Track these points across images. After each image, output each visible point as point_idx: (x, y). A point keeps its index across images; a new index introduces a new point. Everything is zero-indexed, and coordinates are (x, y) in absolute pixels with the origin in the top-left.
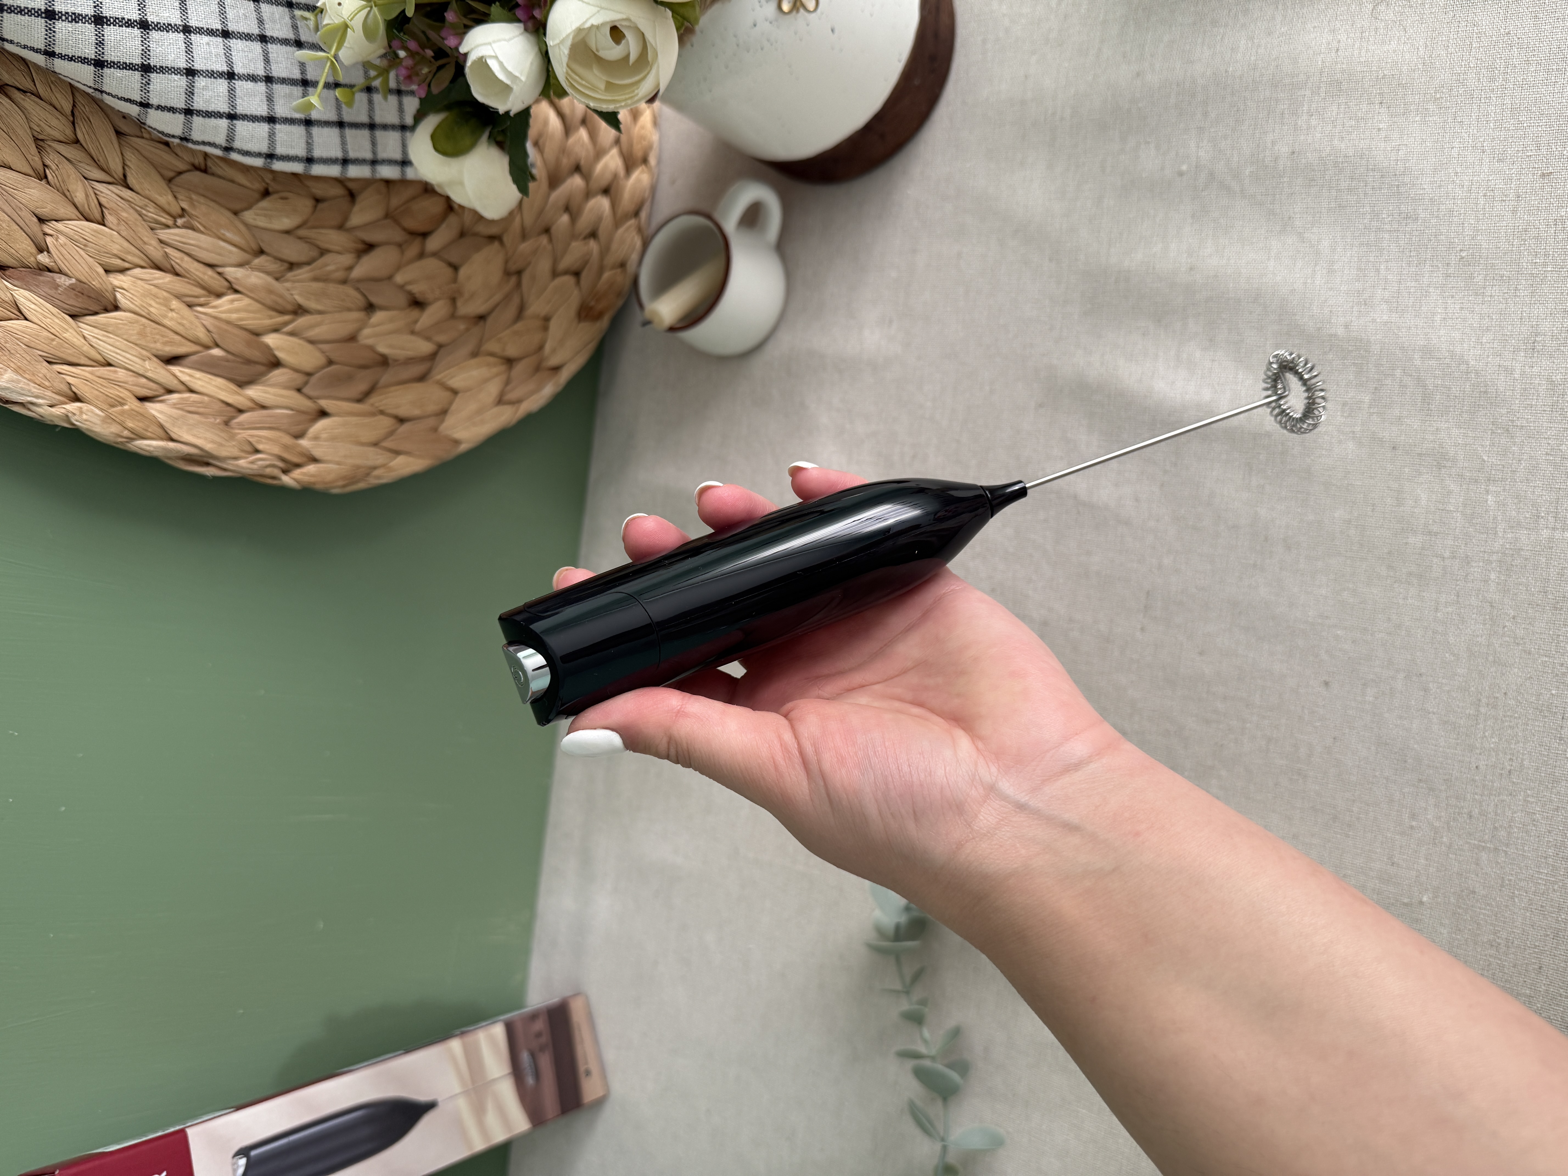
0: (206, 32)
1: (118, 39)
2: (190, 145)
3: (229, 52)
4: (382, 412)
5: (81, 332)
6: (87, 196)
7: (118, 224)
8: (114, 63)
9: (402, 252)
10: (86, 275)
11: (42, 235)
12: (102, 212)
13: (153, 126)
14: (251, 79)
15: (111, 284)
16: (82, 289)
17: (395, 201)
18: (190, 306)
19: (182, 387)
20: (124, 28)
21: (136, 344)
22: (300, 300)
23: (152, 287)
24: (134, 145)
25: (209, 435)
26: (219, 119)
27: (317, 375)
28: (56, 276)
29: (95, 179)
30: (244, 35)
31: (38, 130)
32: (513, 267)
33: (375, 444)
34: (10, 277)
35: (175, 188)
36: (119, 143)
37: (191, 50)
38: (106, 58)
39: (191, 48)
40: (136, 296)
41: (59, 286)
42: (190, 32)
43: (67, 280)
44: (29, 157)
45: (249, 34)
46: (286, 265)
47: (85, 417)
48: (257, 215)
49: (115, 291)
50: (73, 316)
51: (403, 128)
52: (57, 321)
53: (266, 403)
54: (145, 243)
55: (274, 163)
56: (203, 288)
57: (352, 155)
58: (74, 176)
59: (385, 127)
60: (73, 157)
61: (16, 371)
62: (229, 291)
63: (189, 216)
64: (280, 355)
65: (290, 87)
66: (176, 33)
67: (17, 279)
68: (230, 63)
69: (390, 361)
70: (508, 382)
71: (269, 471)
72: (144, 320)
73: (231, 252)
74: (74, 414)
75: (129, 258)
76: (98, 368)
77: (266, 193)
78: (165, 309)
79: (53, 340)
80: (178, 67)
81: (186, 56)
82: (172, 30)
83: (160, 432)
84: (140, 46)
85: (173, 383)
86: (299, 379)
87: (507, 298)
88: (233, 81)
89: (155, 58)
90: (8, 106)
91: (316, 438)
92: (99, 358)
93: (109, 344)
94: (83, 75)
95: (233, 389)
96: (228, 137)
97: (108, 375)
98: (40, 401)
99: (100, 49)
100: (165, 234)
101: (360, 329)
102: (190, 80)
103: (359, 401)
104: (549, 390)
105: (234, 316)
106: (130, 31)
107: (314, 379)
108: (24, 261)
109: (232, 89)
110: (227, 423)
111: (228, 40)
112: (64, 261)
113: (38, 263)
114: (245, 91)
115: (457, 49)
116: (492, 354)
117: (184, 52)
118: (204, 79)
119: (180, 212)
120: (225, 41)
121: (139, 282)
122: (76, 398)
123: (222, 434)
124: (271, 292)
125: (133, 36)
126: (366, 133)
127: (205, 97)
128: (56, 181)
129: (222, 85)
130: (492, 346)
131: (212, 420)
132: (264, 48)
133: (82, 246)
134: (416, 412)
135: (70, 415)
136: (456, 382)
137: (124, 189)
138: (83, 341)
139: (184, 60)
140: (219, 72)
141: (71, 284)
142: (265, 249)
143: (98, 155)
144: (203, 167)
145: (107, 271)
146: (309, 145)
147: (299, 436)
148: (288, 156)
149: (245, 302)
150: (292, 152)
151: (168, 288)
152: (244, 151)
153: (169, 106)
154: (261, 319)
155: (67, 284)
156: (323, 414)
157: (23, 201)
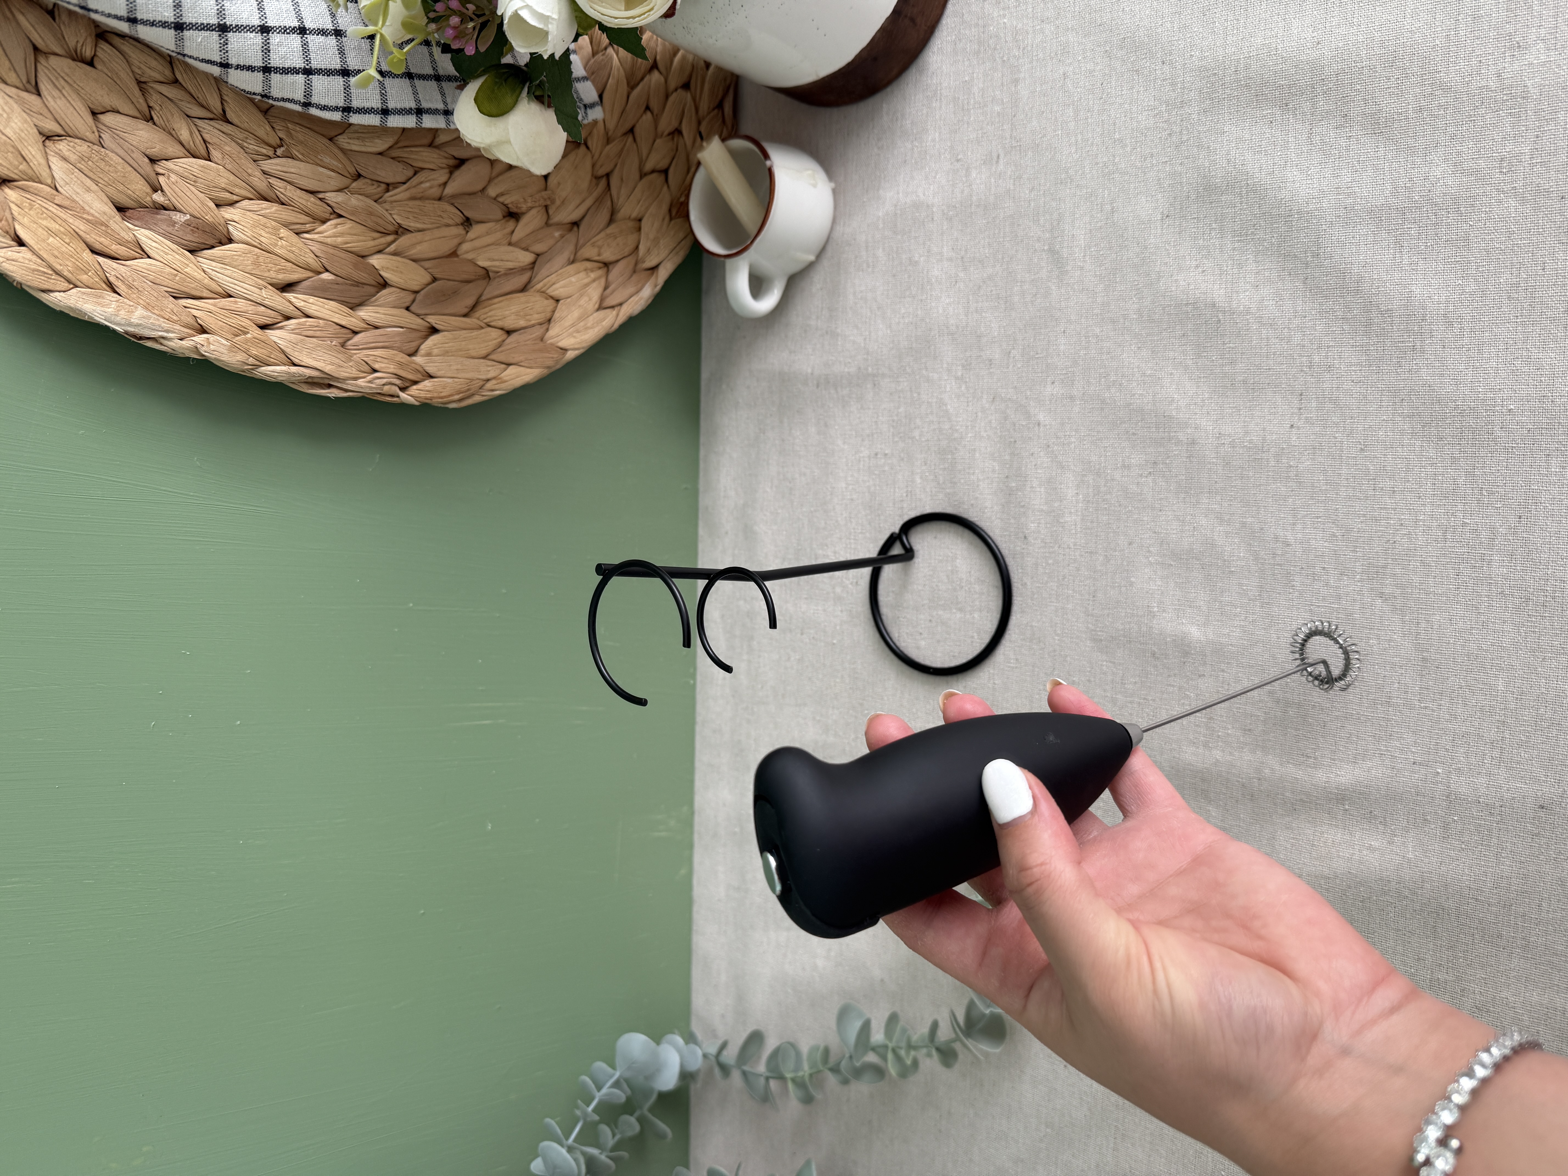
4: (489, 325)
5: (201, 266)
6: (191, 133)
7: (223, 158)
9: (492, 164)
10: (199, 210)
11: (155, 175)
12: (207, 147)
15: (223, 217)
16: (197, 225)
18: (297, 234)
19: (298, 313)
21: (251, 274)
22: (399, 220)
23: (262, 218)
25: (327, 358)
27: (422, 293)
28: (172, 213)
29: (197, 117)
31: (140, 73)
32: (601, 171)
33: (486, 357)
34: (129, 218)
35: (272, 119)
40: (246, 227)
41: (175, 223)
43: (182, 217)
44: (135, 100)
46: (383, 186)
47: (212, 347)
48: (351, 139)
49: (227, 224)
50: (191, 252)
52: (177, 256)
53: (378, 322)
54: (249, 175)
56: (308, 214)
57: (423, 105)
58: (177, 115)
60: (174, 96)
61: (145, 308)
62: (332, 217)
63: (287, 145)
64: (386, 275)
67: (137, 219)
69: (492, 274)
70: (606, 288)
71: (386, 388)
72: (256, 250)
73: (329, 178)
74: (202, 346)
75: (237, 190)
76: (219, 300)
78: (274, 237)
79: (176, 275)
83: (281, 357)
85: (289, 310)
86: (408, 298)
87: (598, 202)
90: (109, 51)
91: (429, 354)
92: (220, 290)
93: (227, 276)
94: (165, 39)
95: (346, 312)
97: (229, 306)
98: (171, 335)
100: (268, 165)
101: (460, 244)
103: (465, 315)
104: (647, 292)
105: (339, 240)
107: (420, 297)
108: (141, 200)
109: (305, 44)
110: (343, 345)
112: (178, 199)
113: (154, 202)
114: (317, 45)
116: (589, 260)
119: (278, 142)
121: (248, 213)
122: (203, 331)
123: (340, 356)
124: (371, 214)
127: (280, 54)
128: (162, 122)
129: (295, 40)
130: (588, 251)
131: (329, 343)
133: (192, 182)
134: (522, 323)
135: (198, 346)
136: (556, 290)
137: (225, 124)
138: (203, 274)
141: (186, 220)
142: (361, 172)
143: (197, 92)
145: (218, 206)
146: (383, 96)
147: (413, 353)
148: (364, 109)
149: (349, 224)
150: (368, 105)
151: (275, 218)
154: (365, 241)
155: (183, 220)
156: (434, 330)
157: (134, 143)
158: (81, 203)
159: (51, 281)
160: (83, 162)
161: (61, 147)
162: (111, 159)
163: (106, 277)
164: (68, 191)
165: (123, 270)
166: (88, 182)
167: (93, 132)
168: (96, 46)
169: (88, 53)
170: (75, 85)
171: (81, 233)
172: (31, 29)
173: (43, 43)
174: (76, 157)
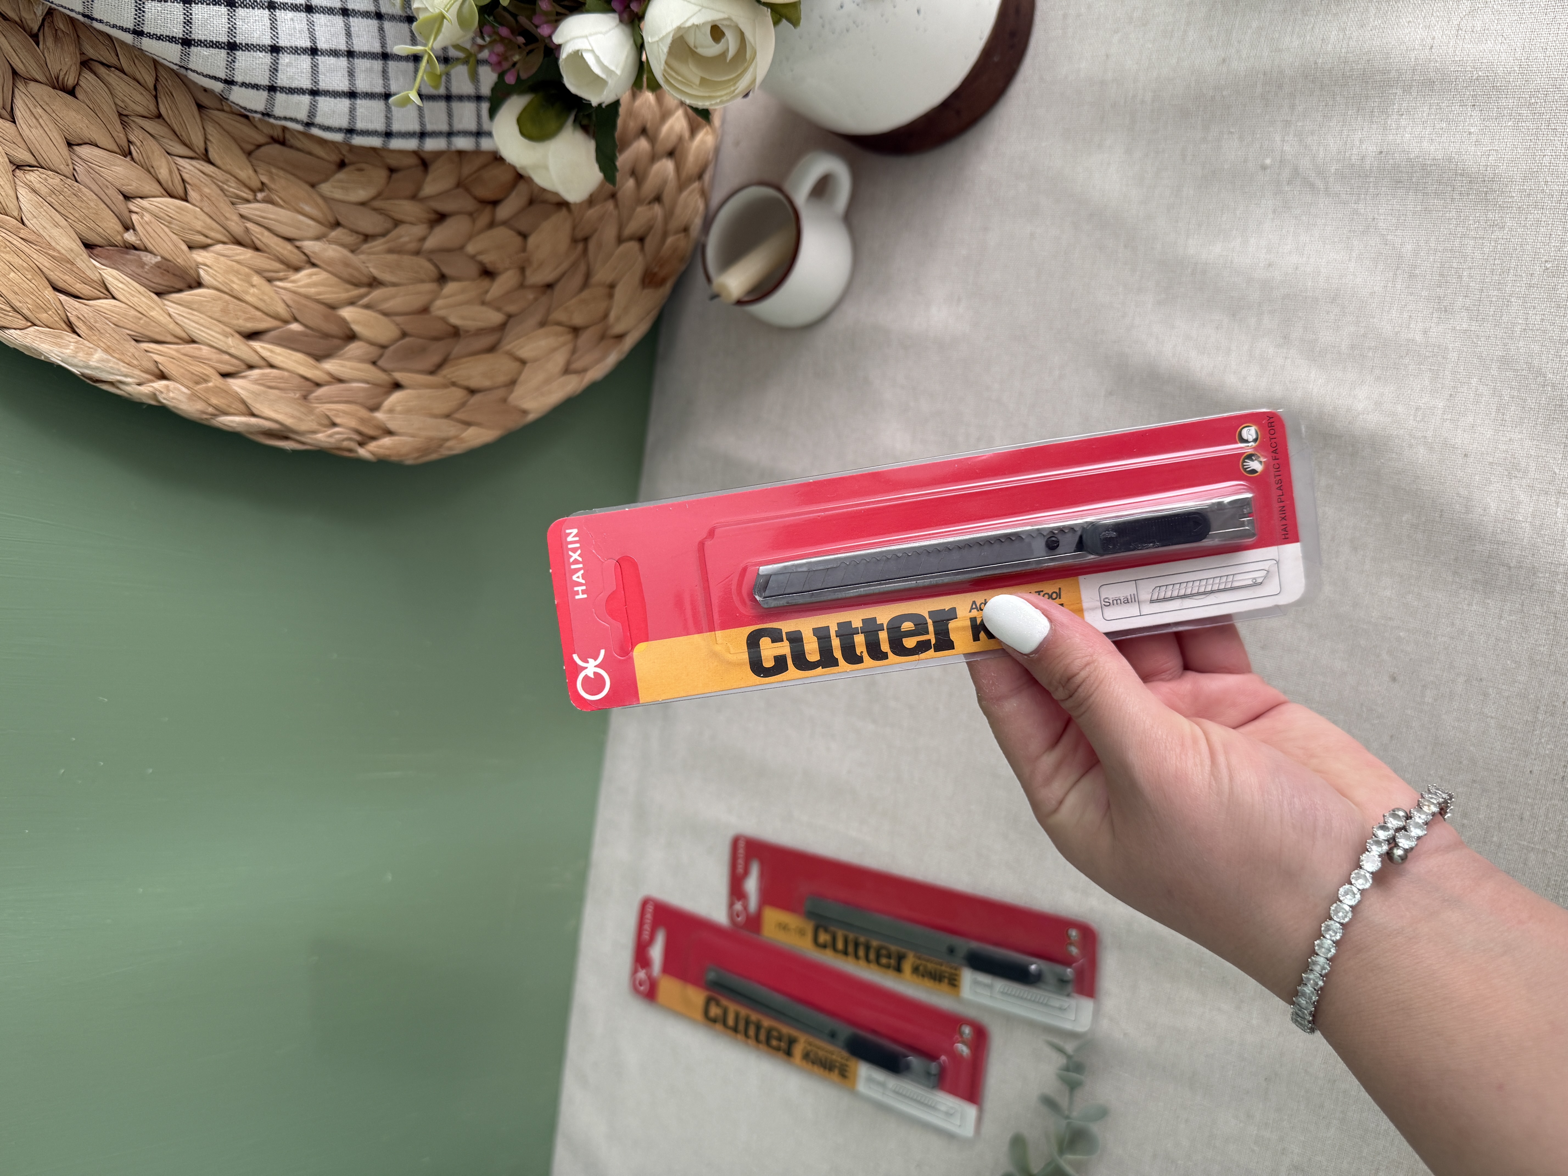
0: (291, 7)
1: (206, 17)
2: (272, 120)
3: (313, 27)
4: (454, 384)
5: (167, 310)
6: (171, 172)
7: (202, 200)
8: (201, 41)
9: (474, 221)
10: (170, 252)
11: (128, 213)
12: (185, 188)
13: (236, 102)
14: (334, 54)
15: (195, 261)
16: (167, 267)
17: (467, 170)
18: (270, 280)
19: (262, 363)
20: (212, 6)
21: (220, 321)
22: (375, 272)
23: (234, 263)
24: (214, 118)
25: (288, 410)
26: (301, 96)
27: (392, 348)
28: (142, 254)
29: (178, 154)
30: (326, 9)
31: (123, 106)
32: (580, 234)
33: (448, 416)
34: (97, 256)
35: (255, 162)
36: (201, 117)
37: (276, 26)
38: (193, 36)
39: (276, 24)
40: (219, 273)
41: (145, 264)
42: (274, 8)
43: (153, 259)
44: (115, 134)
45: (331, 8)
46: (361, 237)
47: (171, 395)
48: (334, 187)
49: (198, 268)
50: (158, 294)
51: (479, 98)
52: (143, 299)
53: (343, 376)
54: (227, 219)
55: (354, 139)
56: (282, 262)
57: (429, 127)
58: (158, 152)
59: (461, 98)
60: (157, 133)
61: (106, 351)
62: (307, 266)
63: (268, 190)
64: (356, 328)
65: (370, 61)
66: (262, 10)
67: (106, 258)
68: (313, 39)
69: (461, 332)
70: (574, 351)
71: (346, 444)
72: (227, 297)
73: (309, 226)
74: (161, 392)
75: (212, 234)
76: (182, 346)
77: (342, 165)
78: (246, 285)
79: (140, 319)
80: (263, 44)
81: (271, 33)
82: (257, 6)
83: (242, 407)
84: (226, 24)
85: (254, 359)
86: (374, 351)
87: (574, 265)
88: (316, 57)
89: (241, 35)
90: (93, 82)
91: (391, 411)
92: (184, 335)
93: (193, 321)
94: (170, 53)
95: (311, 364)
96: (309, 113)
97: (192, 352)
98: (129, 380)
99: (188, 28)
100: (245, 209)
101: (433, 301)
102: (275, 57)
103: (432, 373)
104: (613, 358)
105: (312, 291)
106: (217, 9)
107: (389, 352)
108: (111, 239)
109: (315, 65)
110: (305, 397)
111: (312, 14)
112: (150, 239)
113: (125, 241)
114: (328, 66)
115: (550, 37)
116: (559, 324)
117: (269, 29)
118: (288, 55)
119: (259, 185)
120: (309, 16)
121: (222, 258)
122: (163, 376)
123: (303, 409)
124: (346, 264)
125: (220, 14)
126: (442, 105)
127: (288, 74)
128: (141, 158)
129: (305, 61)
130: (559, 315)
131: (292, 395)
132: (346, 22)
133: (166, 224)
134: (487, 383)
135: (158, 393)
136: (525, 352)
137: (206, 164)
138: (169, 319)
139: (269, 37)
140: (302, 48)
141: (157, 263)
142: (342, 221)
143: (181, 129)
144: (281, 139)
145: (190, 248)
146: (388, 119)
147: (375, 408)
148: (368, 131)
149: (323, 275)
150: (371, 127)
151: (249, 264)
152: (325, 126)
153: (253, 83)
154: (335, 292)
155: (153, 262)
156: (397, 386)
157: (110, 179)
158: (48, 238)
159: (9, 318)
160: (53, 196)
161: (32, 179)
162: (84, 195)
163: (67, 316)
164: (35, 225)
165: (86, 310)
166: (58, 218)
167: (68, 165)
168: (80, 74)
169: (70, 81)
170: (54, 115)
171: (44, 270)
172: (14, 53)
173: (23, 69)
174: (47, 190)
